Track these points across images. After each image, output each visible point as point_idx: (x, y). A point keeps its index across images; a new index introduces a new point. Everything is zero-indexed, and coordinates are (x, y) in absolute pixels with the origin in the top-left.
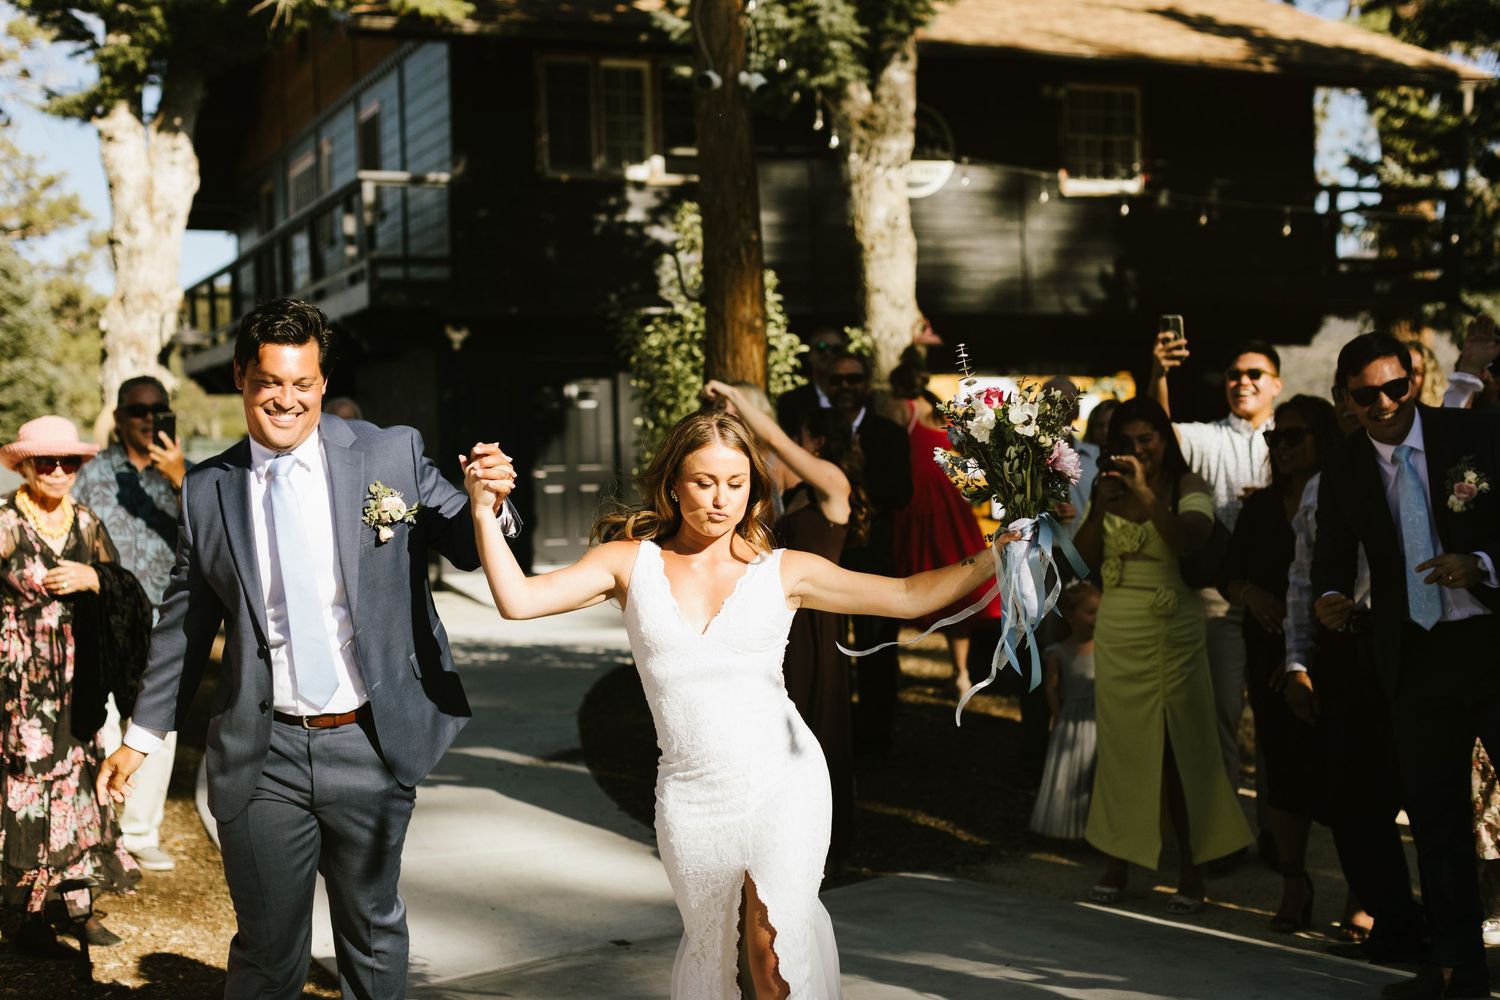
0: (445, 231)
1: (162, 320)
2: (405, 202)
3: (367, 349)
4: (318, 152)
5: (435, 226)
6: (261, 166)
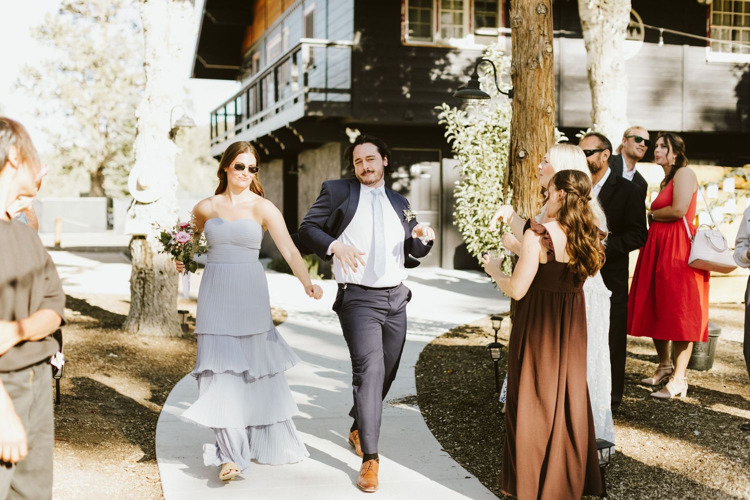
0: (348, 74)
1: (172, 111)
2: (327, 59)
3: (302, 140)
4: (282, 34)
5: (343, 71)
6: (253, 45)
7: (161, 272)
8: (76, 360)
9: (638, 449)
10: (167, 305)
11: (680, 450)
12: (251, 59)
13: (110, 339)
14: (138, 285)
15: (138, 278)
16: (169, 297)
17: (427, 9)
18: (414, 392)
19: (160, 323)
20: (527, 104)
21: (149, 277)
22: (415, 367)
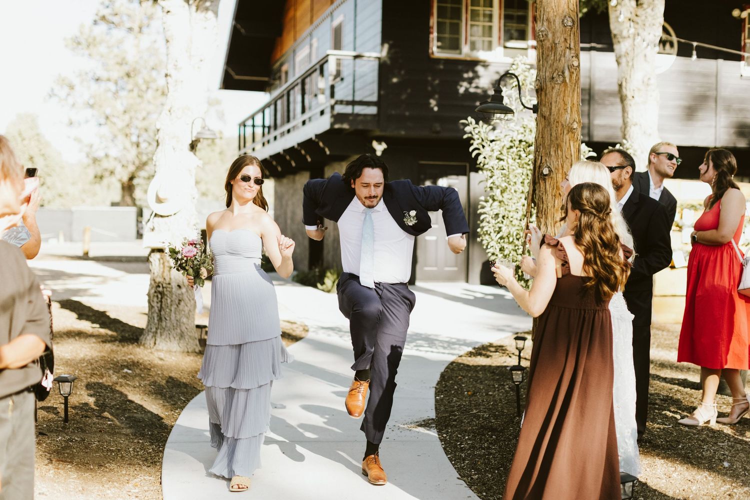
0: (375, 86)
1: (193, 123)
2: (354, 71)
3: (328, 153)
4: (311, 46)
5: (370, 84)
6: (282, 56)
7: (179, 286)
8: (89, 376)
9: (664, 481)
10: (184, 320)
11: (709, 483)
12: (279, 70)
13: (126, 354)
14: (155, 299)
15: (155, 292)
16: (187, 312)
17: (455, 21)
18: (432, 415)
19: (177, 338)
20: (552, 120)
21: (167, 290)
22: (436, 388)
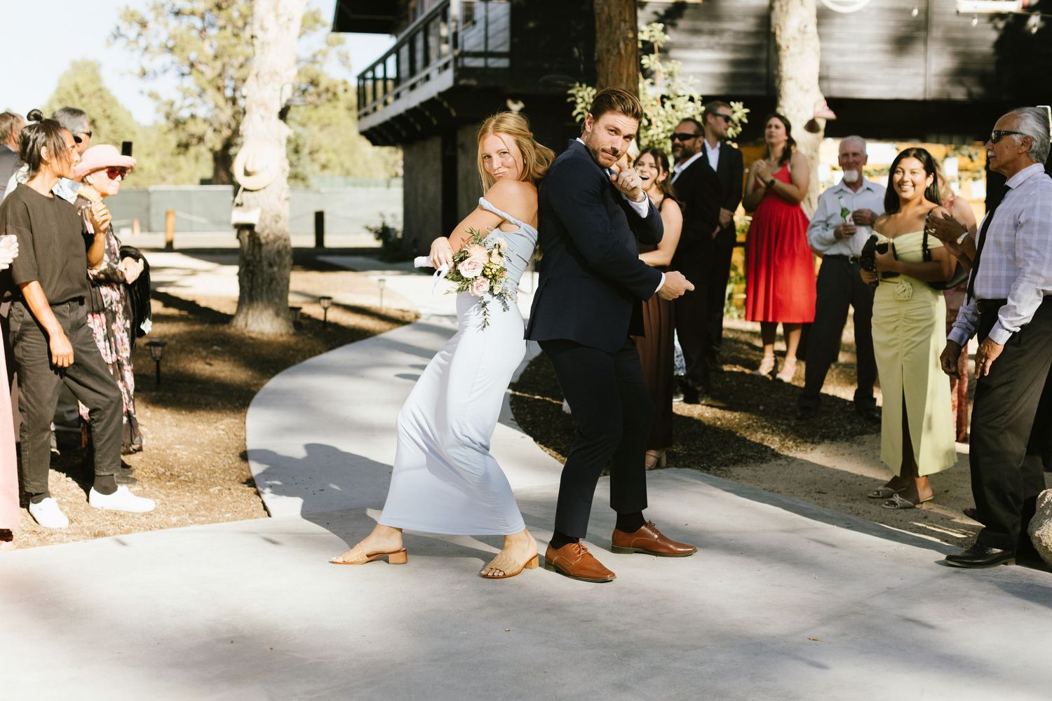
0: (506, 34)
1: (282, 89)
2: (487, 15)
3: (454, 114)
5: (501, 31)
7: (270, 265)
13: (216, 334)
14: (246, 279)
15: (246, 271)
16: (279, 291)
21: (258, 269)
